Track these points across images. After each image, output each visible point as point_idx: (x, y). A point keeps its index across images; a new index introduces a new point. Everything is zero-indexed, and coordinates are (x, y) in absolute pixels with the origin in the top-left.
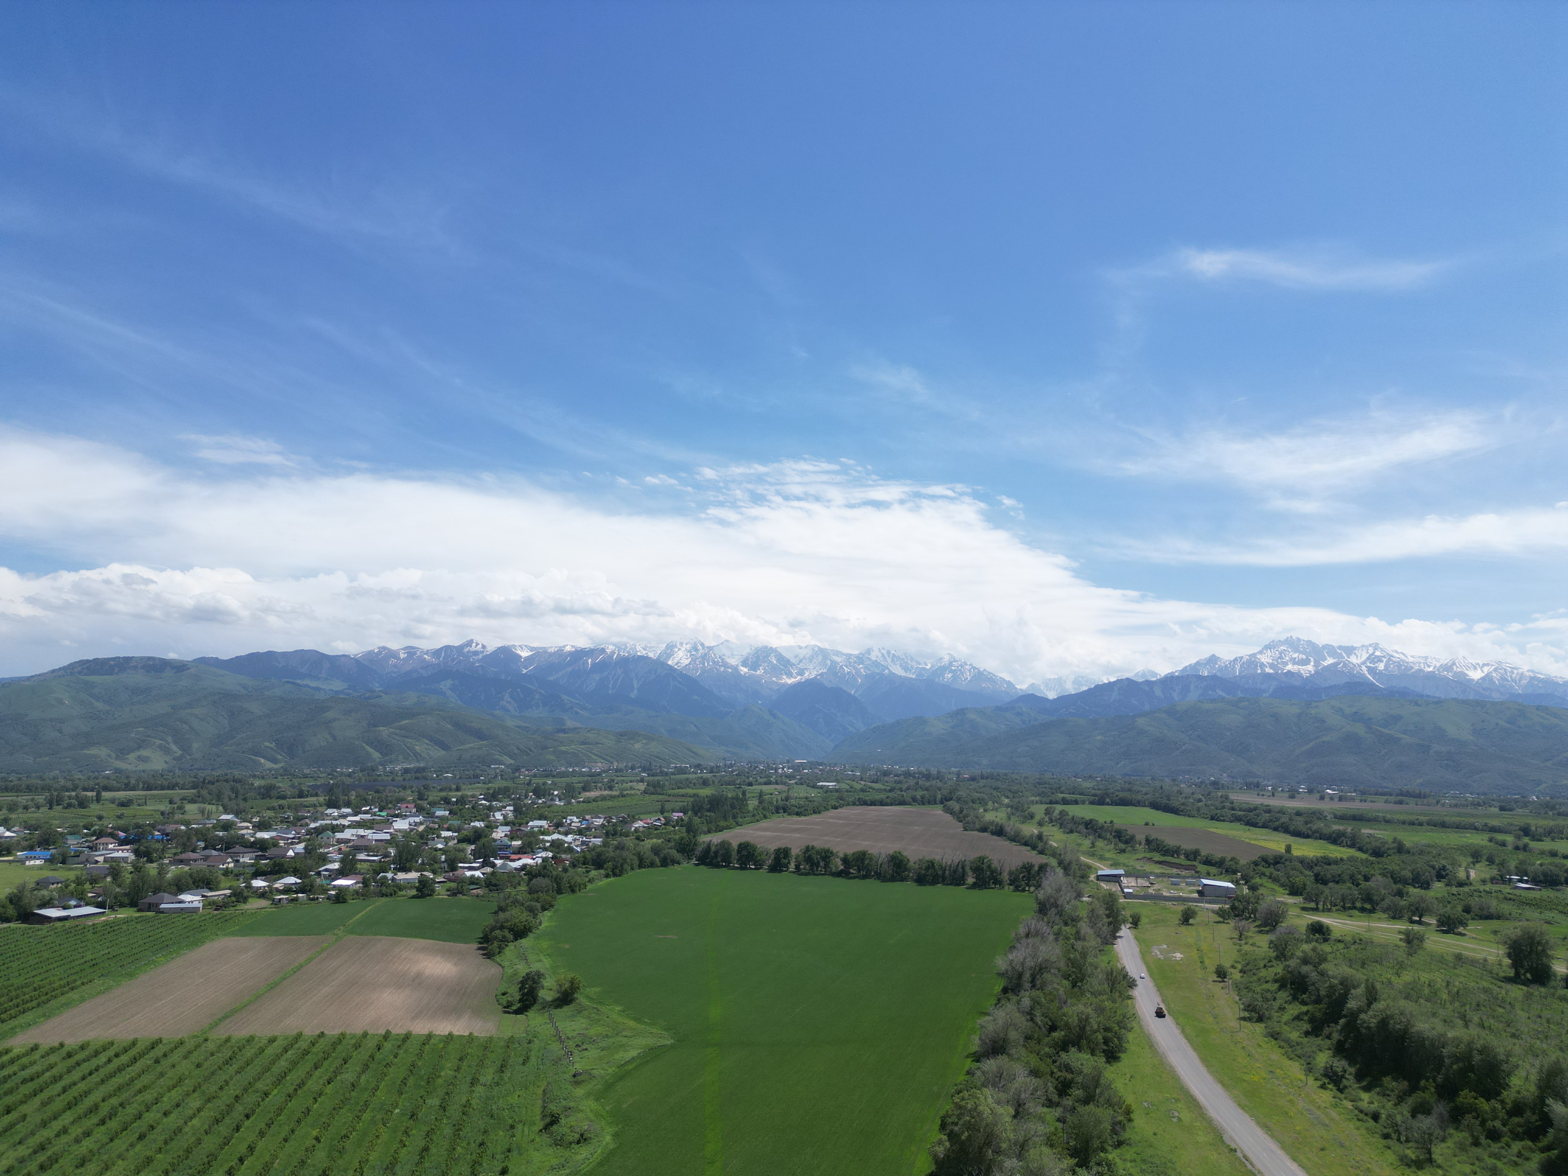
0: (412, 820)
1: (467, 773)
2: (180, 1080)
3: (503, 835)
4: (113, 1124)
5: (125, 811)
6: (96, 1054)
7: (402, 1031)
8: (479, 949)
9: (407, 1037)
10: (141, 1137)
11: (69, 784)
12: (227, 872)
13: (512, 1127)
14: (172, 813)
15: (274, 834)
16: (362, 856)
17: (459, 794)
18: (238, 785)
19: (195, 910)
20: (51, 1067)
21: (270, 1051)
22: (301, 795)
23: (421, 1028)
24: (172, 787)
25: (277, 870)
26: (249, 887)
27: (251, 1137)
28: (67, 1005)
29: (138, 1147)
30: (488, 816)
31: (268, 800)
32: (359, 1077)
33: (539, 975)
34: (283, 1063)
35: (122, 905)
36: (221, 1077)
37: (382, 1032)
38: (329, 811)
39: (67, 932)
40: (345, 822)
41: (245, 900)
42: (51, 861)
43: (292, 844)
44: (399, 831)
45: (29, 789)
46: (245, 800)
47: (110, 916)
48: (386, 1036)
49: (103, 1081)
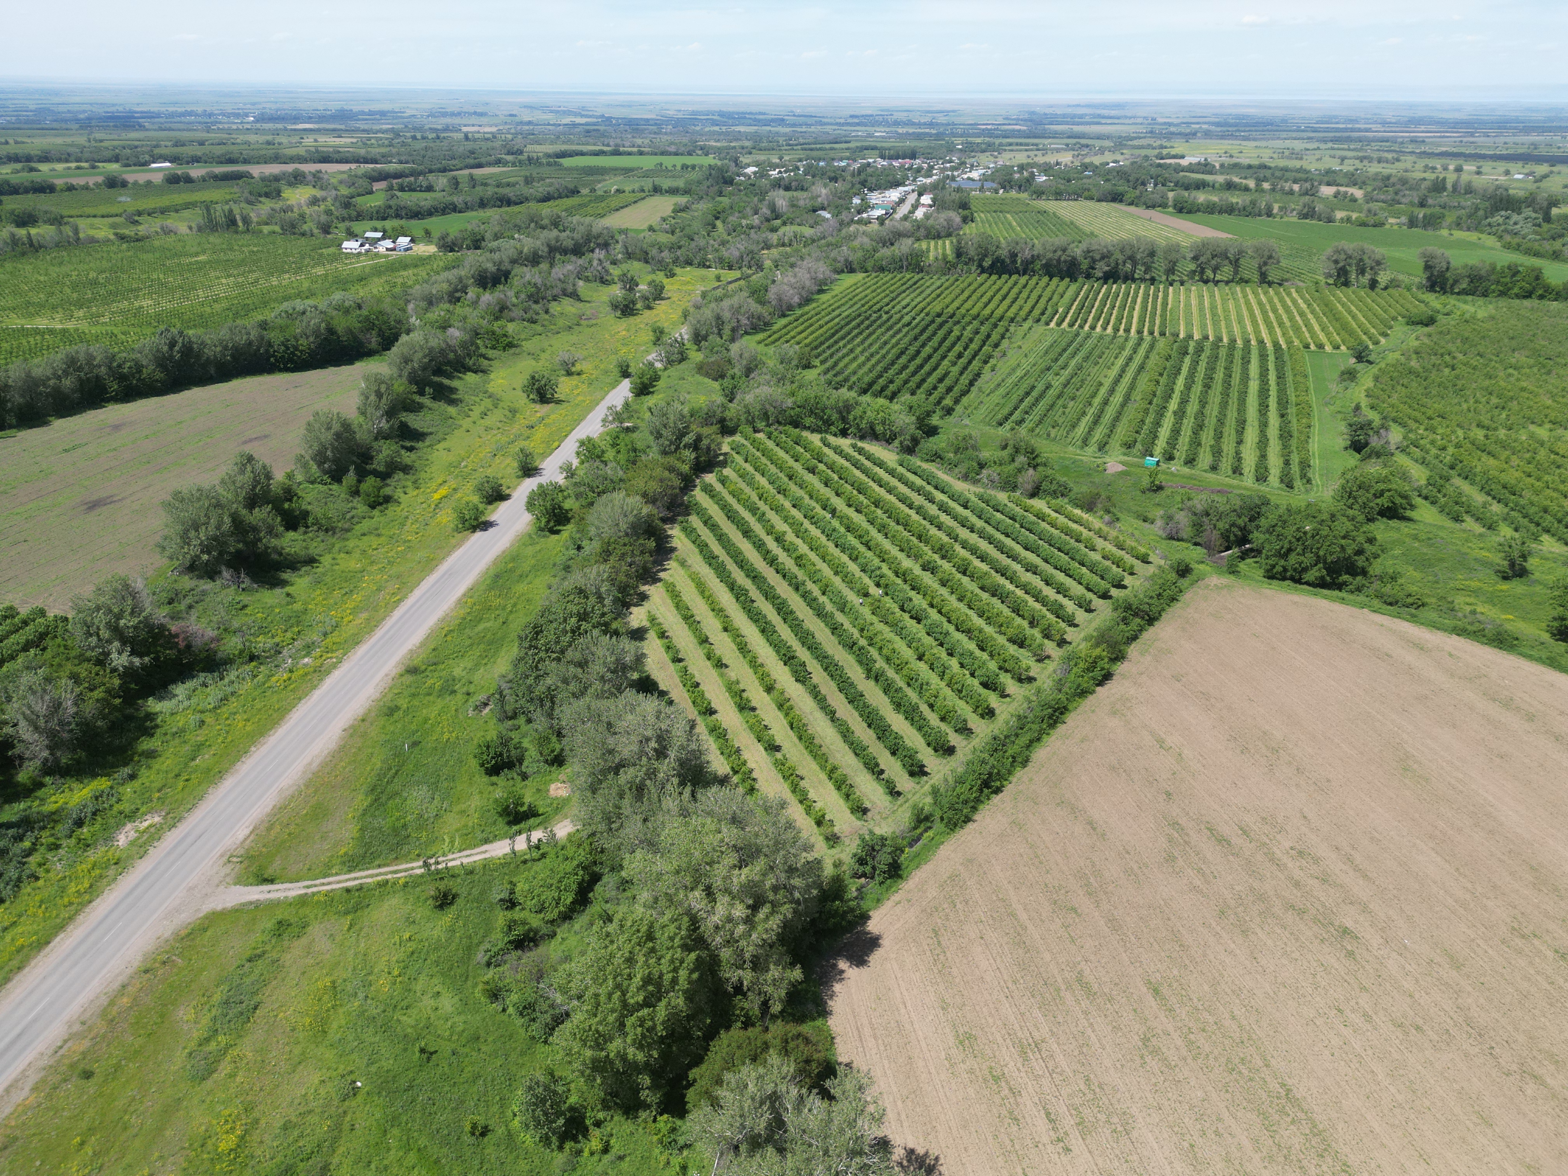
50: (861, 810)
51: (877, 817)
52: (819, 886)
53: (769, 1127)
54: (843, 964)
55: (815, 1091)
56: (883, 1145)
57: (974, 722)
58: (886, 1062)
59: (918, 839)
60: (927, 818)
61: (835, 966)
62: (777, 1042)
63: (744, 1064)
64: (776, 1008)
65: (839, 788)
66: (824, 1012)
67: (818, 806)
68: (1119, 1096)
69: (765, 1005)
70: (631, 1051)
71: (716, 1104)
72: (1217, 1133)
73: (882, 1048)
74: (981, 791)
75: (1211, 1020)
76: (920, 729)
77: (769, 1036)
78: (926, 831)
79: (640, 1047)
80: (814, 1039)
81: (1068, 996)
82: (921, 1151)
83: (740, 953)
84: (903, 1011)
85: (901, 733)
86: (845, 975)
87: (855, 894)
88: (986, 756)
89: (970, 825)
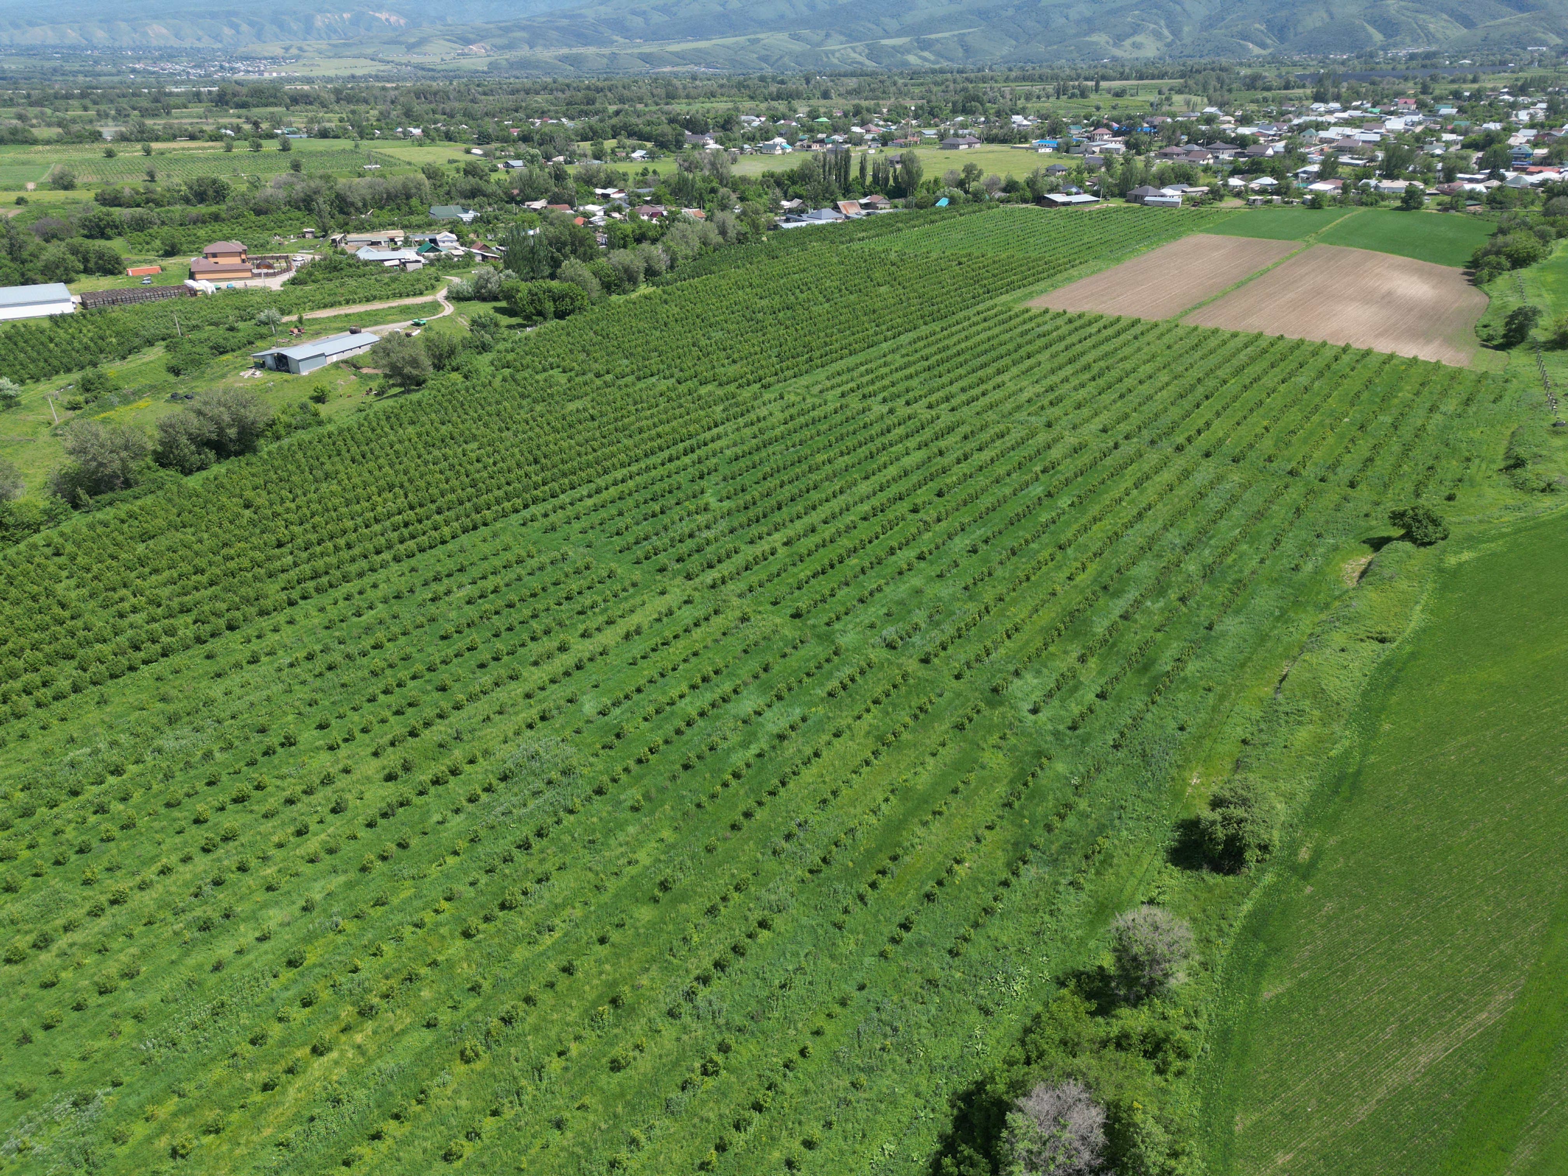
0: (1409, 118)
1: (1491, 58)
2: (1154, 357)
3: (1524, 140)
4: (1101, 382)
5: (1120, 102)
6: (1090, 323)
7: (1364, 347)
8: (1465, 274)
9: (1368, 353)
10: (1122, 396)
11: (1073, 74)
12: (1207, 169)
13: (1468, 460)
14: (1160, 104)
15: (1254, 130)
16: (1345, 159)
17: (1476, 86)
18: (1224, 75)
19: (1174, 205)
20: (1057, 328)
21: (1232, 344)
22: (1287, 87)
23: (1383, 347)
24: (1161, 76)
25: (1255, 169)
26: (1226, 185)
27: (1209, 415)
28: (1069, 279)
29: (1119, 404)
30: (1508, 115)
31: (1252, 92)
32: (1313, 382)
33: (1535, 312)
34: (1243, 357)
35: (1113, 195)
36: (1187, 360)
37: (1342, 344)
38: (1316, 105)
39: (1069, 216)
40: (1331, 119)
41: (1221, 198)
42: (1057, 149)
43: (1272, 141)
44: (1392, 131)
45: (1041, 78)
46: (1230, 91)
47: (1104, 205)
48: (1345, 350)
49: (1094, 347)
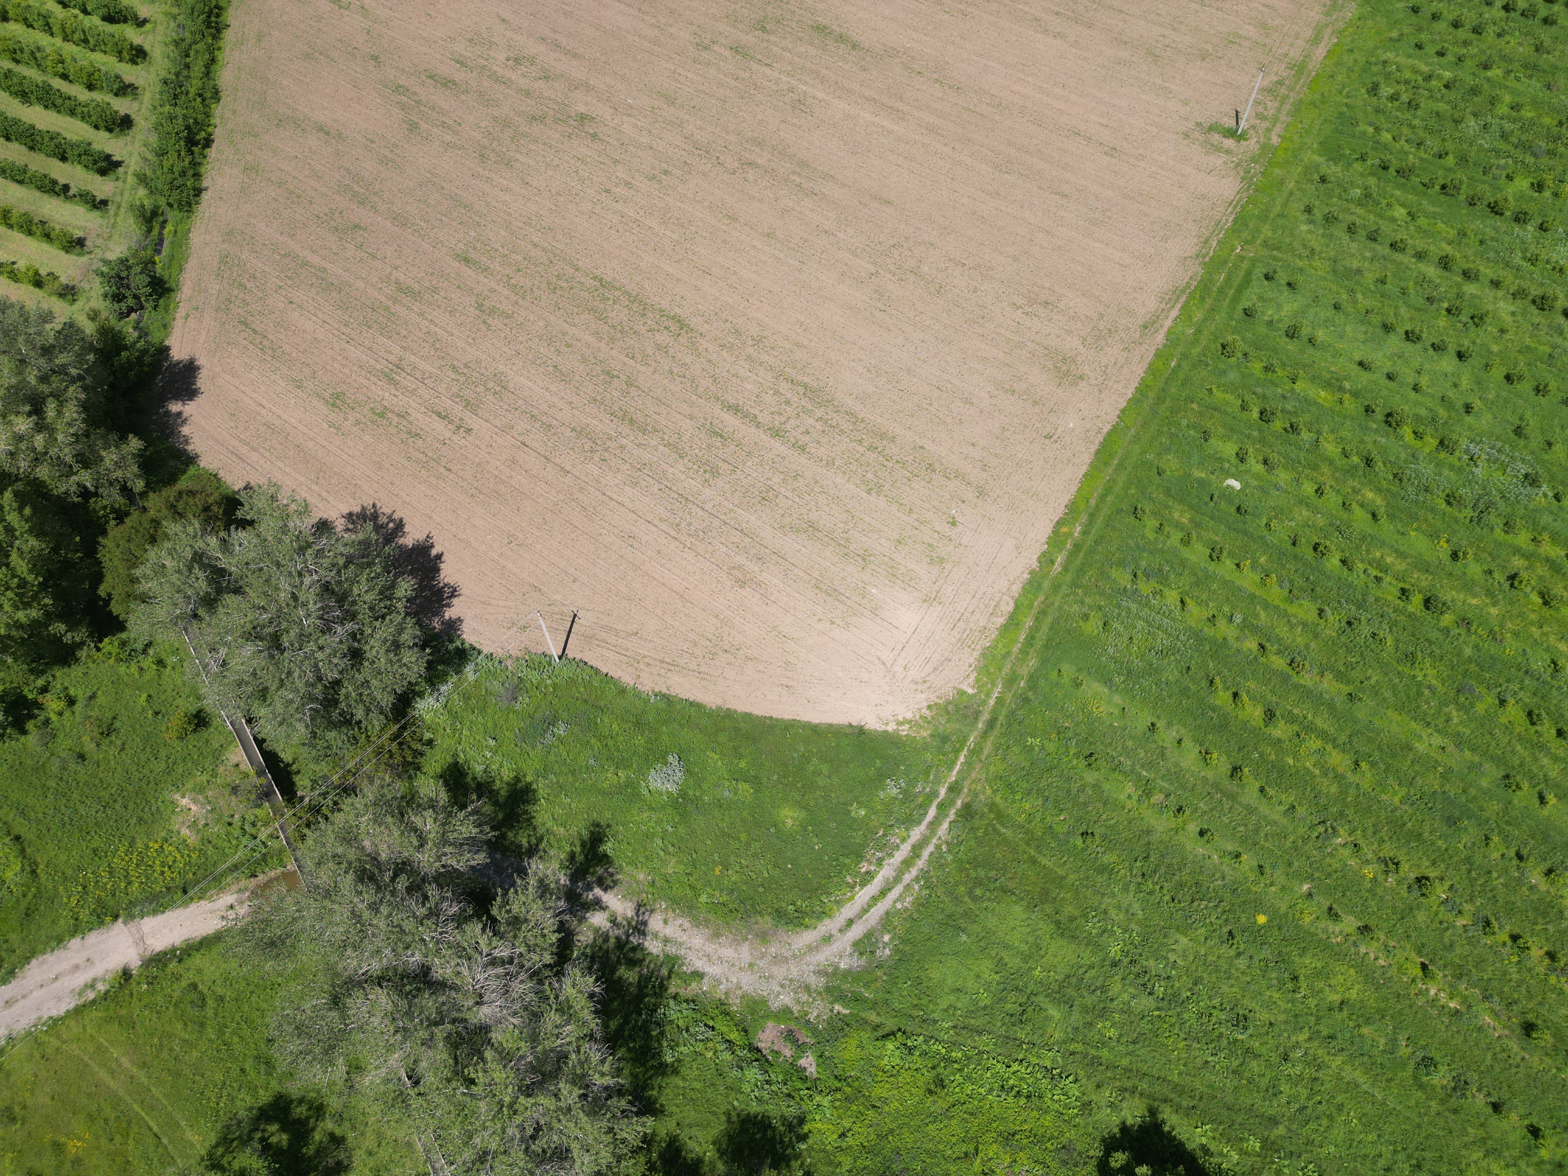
50: (76, 245)
51: (99, 242)
52: (91, 348)
53: (210, 581)
54: (175, 407)
55: (232, 527)
56: (323, 526)
57: (129, 73)
58: (279, 464)
59: (161, 241)
60: (155, 213)
61: (168, 413)
62: (165, 512)
63: (146, 550)
64: (139, 485)
65: (30, 233)
66: (191, 460)
67: (22, 265)
68: (484, 364)
69: (125, 490)
70: (21, 616)
71: (144, 599)
72: (568, 345)
73: (267, 454)
74: (192, 153)
75: (519, 258)
76: (72, 113)
77: (152, 513)
78: (163, 227)
79: (27, 605)
80: (197, 487)
81: (398, 309)
82: (357, 509)
83: (59, 461)
84: (264, 412)
85: (52, 129)
86: (185, 415)
87: (136, 334)
88: (167, 108)
89: (205, 196)
